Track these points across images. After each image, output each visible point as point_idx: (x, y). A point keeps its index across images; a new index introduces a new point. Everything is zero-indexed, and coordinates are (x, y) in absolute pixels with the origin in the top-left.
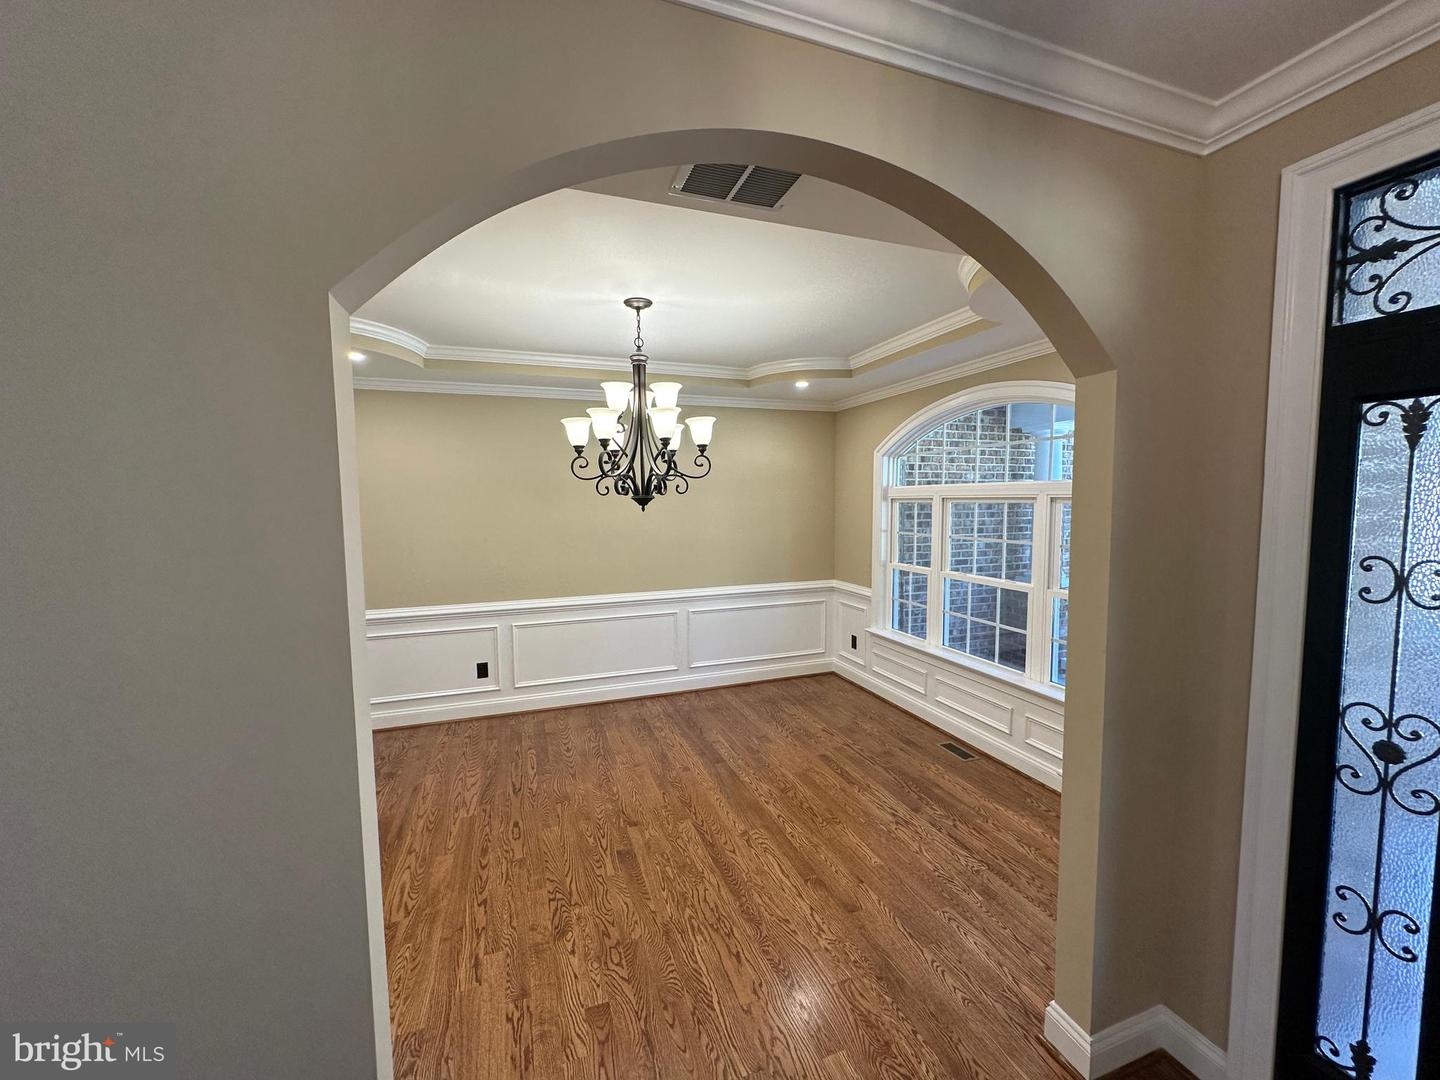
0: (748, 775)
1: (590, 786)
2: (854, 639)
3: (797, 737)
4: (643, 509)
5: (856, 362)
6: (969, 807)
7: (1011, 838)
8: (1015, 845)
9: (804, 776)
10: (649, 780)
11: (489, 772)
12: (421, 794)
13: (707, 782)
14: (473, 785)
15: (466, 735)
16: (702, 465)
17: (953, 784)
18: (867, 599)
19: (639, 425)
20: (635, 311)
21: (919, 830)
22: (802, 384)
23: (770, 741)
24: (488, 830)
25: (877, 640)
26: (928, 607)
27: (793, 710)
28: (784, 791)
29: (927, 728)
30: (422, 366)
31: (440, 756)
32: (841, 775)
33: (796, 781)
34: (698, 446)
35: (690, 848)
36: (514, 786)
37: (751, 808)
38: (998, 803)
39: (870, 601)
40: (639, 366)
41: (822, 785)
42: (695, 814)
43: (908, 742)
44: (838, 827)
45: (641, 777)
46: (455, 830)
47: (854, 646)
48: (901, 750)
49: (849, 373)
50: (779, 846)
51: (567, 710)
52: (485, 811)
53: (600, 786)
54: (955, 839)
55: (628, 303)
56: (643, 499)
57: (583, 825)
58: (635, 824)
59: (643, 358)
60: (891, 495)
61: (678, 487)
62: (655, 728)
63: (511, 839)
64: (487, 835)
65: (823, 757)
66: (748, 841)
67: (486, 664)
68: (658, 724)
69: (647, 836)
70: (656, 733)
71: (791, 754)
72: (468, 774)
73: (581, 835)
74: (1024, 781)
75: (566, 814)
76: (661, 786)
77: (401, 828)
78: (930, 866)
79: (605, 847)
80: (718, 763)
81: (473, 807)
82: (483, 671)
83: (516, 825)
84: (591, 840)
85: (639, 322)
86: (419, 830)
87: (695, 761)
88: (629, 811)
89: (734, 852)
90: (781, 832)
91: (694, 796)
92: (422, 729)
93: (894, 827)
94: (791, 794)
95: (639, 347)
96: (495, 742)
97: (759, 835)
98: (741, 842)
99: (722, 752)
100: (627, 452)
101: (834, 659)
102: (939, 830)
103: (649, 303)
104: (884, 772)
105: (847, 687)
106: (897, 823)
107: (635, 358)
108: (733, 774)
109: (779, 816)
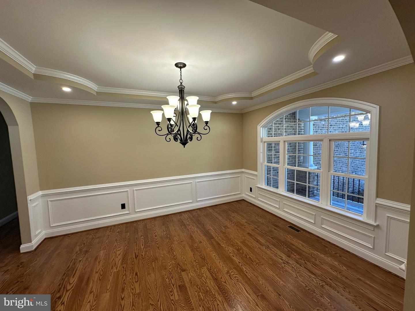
0: (223, 244)
1: (165, 252)
2: (251, 189)
3: (237, 226)
4: (184, 147)
5: (254, 94)
6: (307, 253)
7: (328, 268)
8: (331, 271)
9: (243, 242)
10: (187, 248)
11: (126, 248)
12: (98, 261)
13: (209, 248)
14: (119, 255)
15: (118, 231)
16: (206, 129)
17: (297, 243)
18: (256, 175)
19: (182, 113)
20: (179, 69)
21: (293, 266)
22: (234, 103)
23: (228, 228)
24: (125, 278)
25: (260, 189)
26: (279, 178)
27: (233, 215)
28: (238, 250)
29: (280, 220)
30: (96, 95)
31: (107, 241)
32: (257, 241)
33: (242, 245)
34: (205, 122)
35: (208, 282)
36: (135, 254)
37: (227, 259)
38: (317, 251)
39: (257, 176)
40: (181, 90)
41: (252, 247)
42: (207, 264)
43: (276, 226)
44: (263, 267)
45: (184, 247)
46: (111, 278)
47: (251, 191)
48: (275, 229)
49: (251, 98)
50: (243, 279)
51: (155, 218)
52: (123, 267)
53: (169, 252)
54: (308, 270)
55: (177, 65)
56: (184, 143)
57: (164, 272)
58: (184, 271)
59: (183, 87)
60: (264, 140)
61: (197, 138)
62: (188, 224)
63: (134, 282)
64: (124, 280)
65: (249, 233)
66: (230, 276)
67: (124, 204)
68: (188, 223)
69: (190, 276)
70: (188, 227)
71: (237, 233)
72: (118, 249)
73: (163, 278)
74: (322, 241)
75: (156, 267)
76: (192, 250)
77: (88, 279)
78: (303, 284)
79: (173, 284)
80: (212, 239)
81: (119, 266)
82: (123, 206)
83: (136, 274)
84: (167, 280)
85: (181, 73)
86: (96, 280)
87: (203, 238)
88: (181, 264)
89: (225, 282)
90: (242, 270)
91: (205, 255)
92: (101, 229)
93: (283, 265)
94: (241, 251)
95: (181, 83)
96: (128, 234)
97: (233, 272)
98: (228, 277)
99: (212, 233)
100: (178, 124)
101: (244, 195)
102: (300, 265)
103: (184, 66)
104: (272, 239)
105: (250, 205)
106: (284, 263)
107: (180, 87)
108: (218, 244)
109: (239, 263)
